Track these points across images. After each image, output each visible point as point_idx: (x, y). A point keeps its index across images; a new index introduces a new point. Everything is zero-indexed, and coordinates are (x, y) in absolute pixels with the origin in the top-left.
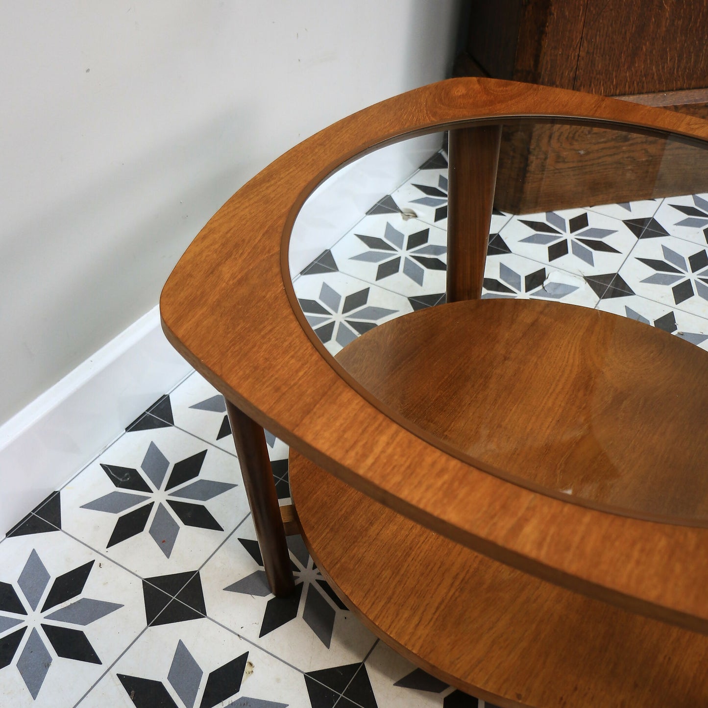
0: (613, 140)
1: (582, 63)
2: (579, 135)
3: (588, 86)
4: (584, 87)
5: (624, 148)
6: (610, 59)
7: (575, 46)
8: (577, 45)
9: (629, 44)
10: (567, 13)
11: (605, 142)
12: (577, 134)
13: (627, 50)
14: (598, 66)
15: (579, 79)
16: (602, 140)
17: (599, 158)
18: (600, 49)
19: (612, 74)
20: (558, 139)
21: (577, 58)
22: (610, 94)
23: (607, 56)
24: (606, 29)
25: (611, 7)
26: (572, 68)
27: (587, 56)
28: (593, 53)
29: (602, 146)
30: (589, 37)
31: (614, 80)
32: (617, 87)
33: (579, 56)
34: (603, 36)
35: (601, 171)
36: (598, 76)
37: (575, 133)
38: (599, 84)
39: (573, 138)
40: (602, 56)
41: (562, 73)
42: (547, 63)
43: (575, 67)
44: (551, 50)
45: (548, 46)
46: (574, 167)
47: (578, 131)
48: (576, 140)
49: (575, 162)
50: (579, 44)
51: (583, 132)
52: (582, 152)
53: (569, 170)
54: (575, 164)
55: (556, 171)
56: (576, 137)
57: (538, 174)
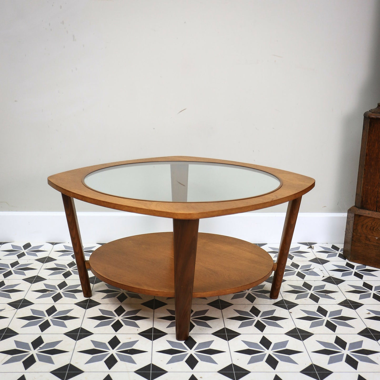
2: (376, 229)
7: (376, 186)
8: (377, 186)
10: (371, 171)
12: (375, 228)
20: (366, 228)
26: (375, 197)
33: (378, 191)
37: (374, 228)
39: (373, 230)
41: (371, 198)
42: (364, 191)
43: (377, 197)
44: (365, 186)
45: (364, 184)
46: (375, 245)
47: (375, 227)
48: (375, 232)
49: (374, 242)
50: (378, 186)
51: (377, 228)
52: (377, 238)
53: (372, 246)
54: (375, 244)
55: (366, 244)
56: (375, 230)
57: (357, 243)
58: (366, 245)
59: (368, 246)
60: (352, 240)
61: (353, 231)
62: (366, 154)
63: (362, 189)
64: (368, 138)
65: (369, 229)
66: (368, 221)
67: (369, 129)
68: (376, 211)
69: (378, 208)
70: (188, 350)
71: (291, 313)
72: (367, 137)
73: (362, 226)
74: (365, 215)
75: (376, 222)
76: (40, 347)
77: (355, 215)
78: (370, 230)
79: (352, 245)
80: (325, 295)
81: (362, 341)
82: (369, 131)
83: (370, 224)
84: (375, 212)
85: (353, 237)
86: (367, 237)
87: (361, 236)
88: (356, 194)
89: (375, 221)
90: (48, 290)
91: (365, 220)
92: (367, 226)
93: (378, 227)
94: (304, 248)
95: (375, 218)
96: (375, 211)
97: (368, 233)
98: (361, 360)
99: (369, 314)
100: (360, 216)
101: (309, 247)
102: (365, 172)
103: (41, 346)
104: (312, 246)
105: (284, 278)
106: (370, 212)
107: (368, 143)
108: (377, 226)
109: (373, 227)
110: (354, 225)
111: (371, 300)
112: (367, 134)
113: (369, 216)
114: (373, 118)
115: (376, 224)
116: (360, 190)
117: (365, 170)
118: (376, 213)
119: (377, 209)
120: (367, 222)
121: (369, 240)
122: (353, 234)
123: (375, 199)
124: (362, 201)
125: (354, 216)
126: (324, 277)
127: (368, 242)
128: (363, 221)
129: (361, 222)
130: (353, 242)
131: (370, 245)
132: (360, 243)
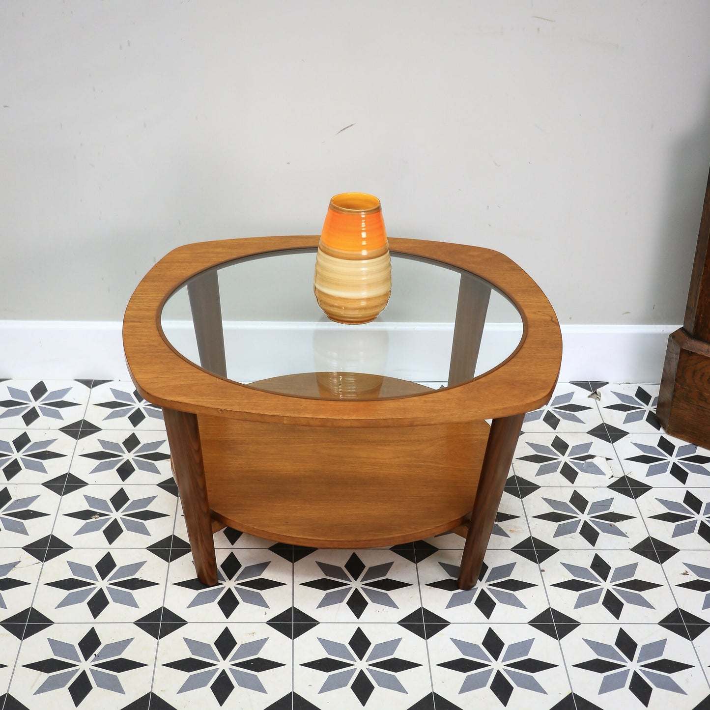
20: (701, 378)
42: (701, 307)
44: (705, 296)
45: (702, 292)
55: (699, 408)
57: (683, 403)
58: (698, 409)
59: (703, 411)
60: (674, 396)
61: (676, 380)
65: (706, 380)
66: (706, 366)
70: (356, 661)
71: (543, 571)
73: (695, 372)
74: (700, 353)
76: (95, 655)
77: (682, 351)
78: (709, 383)
79: (672, 405)
80: (611, 525)
81: (664, 641)
85: (675, 391)
86: (701, 394)
87: (690, 391)
88: (687, 308)
90: (94, 513)
91: (699, 363)
92: (704, 374)
94: (581, 397)
97: (705, 388)
98: (658, 685)
99: (686, 574)
100: (691, 354)
101: (591, 393)
102: (705, 268)
103: (97, 652)
104: (598, 390)
110: (678, 368)
111: (694, 539)
113: (708, 355)
116: (695, 303)
117: (705, 265)
120: (704, 367)
121: (706, 401)
122: (675, 385)
124: (697, 324)
125: (679, 353)
126: (612, 476)
127: (702, 404)
128: (696, 364)
129: (693, 366)
130: (675, 400)
131: (706, 410)
132: (689, 404)
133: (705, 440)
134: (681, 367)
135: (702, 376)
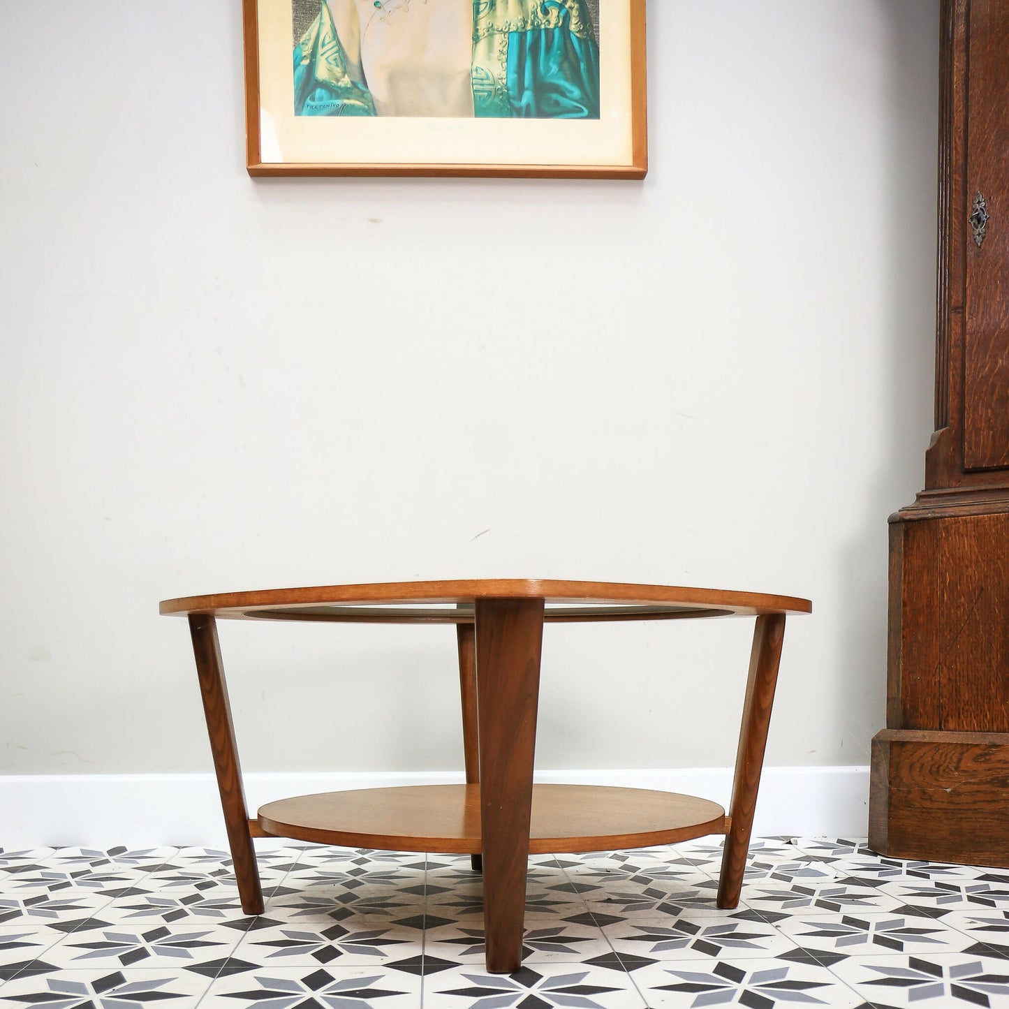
0: (987, 782)
1: (945, 690)
2: (944, 770)
3: (957, 718)
4: (952, 718)
5: (1004, 795)
6: (977, 689)
7: (934, 672)
8: (936, 672)
9: (997, 674)
10: (919, 637)
11: (979, 784)
12: (941, 768)
13: (997, 681)
14: (964, 696)
15: (945, 708)
16: (973, 780)
17: (974, 803)
18: (963, 677)
19: (984, 707)
20: (920, 772)
21: (937, 685)
22: (985, 730)
23: (973, 685)
24: (966, 656)
25: (967, 633)
26: (934, 696)
27: (949, 683)
28: (956, 680)
29: (975, 787)
30: (947, 663)
31: (988, 714)
32: (992, 723)
33: (940, 683)
34: (963, 663)
35: (980, 820)
36: (967, 707)
37: (939, 767)
38: (969, 716)
39: (938, 772)
40: (967, 685)
41: (925, 700)
42: (906, 687)
43: (937, 696)
44: (909, 674)
45: (904, 670)
46: (945, 809)
47: (942, 765)
48: (942, 776)
49: (943, 802)
50: (938, 670)
51: (948, 767)
52: (949, 790)
53: (939, 811)
54: (945, 806)
55: (924, 810)
56: (941, 772)
57: (903, 810)
58: (923, 812)
59: (929, 813)
60: (890, 805)
61: (890, 783)
62: (904, 602)
63: (901, 683)
64: (905, 565)
65: (927, 771)
66: (925, 753)
67: (905, 546)
68: (941, 729)
69: (943, 722)
70: (522, 989)
71: (779, 926)
72: (903, 563)
73: (911, 766)
74: (915, 740)
75: (942, 754)
77: (892, 744)
78: (931, 774)
79: (889, 818)
80: (853, 900)
81: (978, 963)
82: (905, 552)
83: (930, 759)
84: (937, 732)
85: (890, 797)
86: (924, 793)
87: (909, 792)
88: (888, 700)
89: (940, 751)
91: (915, 753)
92: (923, 764)
93: (949, 763)
94: (774, 844)
95: (940, 744)
96: (936, 730)
97: (928, 783)
98: (994, 992)
99: (971, 923)
100: (903, 744)
101: (784, 842)
102: (904, 643)
103: (116, 988)
104: (792, 840)
105: (744, 882)
106: (926, 732)
107: (905, 576)
108: (947, 761)
109: (937, 766)
110: (890, 767)
112: (903, 557)
113: (926, 740)
114: (910, 521)
115: (943, 758)
116: (898, 686)
117: (903, 637)
118: (940, 733)
119: (940, 724)
120: (922, 757)
121: (931, 799)
122: (890, 790)
123: (935, 701)
124: (905, 711)
125: (889, 749)
126: (836, 878)
127: (927, 804)
128: (912, 755)
129: (908, 758)
130: (892, 809)
131: (933, 810)
132: (910, 809)
133: (937, 851)
134: (894, 766)
135: (922, 767)
